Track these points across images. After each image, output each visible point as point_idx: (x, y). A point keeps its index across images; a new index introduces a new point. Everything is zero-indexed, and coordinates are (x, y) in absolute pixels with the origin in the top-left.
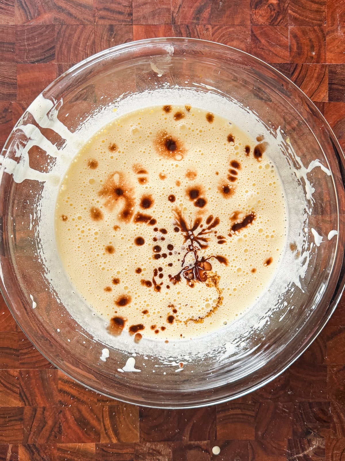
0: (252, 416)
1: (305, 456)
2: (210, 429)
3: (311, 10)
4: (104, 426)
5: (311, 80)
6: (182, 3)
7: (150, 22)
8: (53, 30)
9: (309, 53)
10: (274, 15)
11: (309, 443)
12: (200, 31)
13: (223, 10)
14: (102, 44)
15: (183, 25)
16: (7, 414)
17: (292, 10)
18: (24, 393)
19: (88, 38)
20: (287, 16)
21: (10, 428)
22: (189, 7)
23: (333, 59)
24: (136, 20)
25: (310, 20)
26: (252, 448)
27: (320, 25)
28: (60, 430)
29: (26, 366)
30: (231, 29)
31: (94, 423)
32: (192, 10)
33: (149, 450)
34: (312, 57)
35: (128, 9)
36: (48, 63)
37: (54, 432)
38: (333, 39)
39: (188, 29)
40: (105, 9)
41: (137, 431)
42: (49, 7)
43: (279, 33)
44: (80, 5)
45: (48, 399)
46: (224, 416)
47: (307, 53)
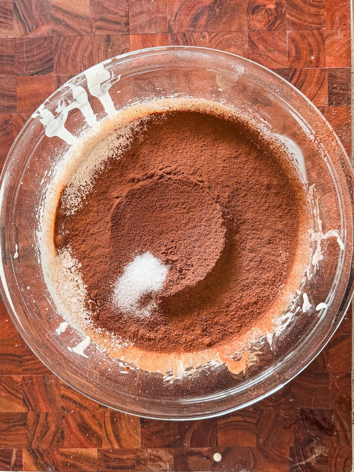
0: (253, 423)
1: (307, 463)
2: (211, 436)
3: (310, 14)
4: (106, 431)
5: (310, 85)
6: (179, 12)
7: (147, 31)
8: (51, 42)
9: (308, 58)
10: (272, 20)
11: (312, 451)
12: (197, 39)
13: (220, 17)
14: (100, 54)
15: (179, 33)
16: (11, 419)
17: (290, 14)
18: (28, 399)
19: (86, 49)
20: (285, 20)
21: (14, 433)
22: (185, 15)
23: (332, 63)
24: (133, 30)
25: (309, 24)
26: (254, 455)
27: (319, 29)
28: (63, 436)
29: (29, 372)
30: (228, 36)
31: (96, 428)
32: (189, 18)
33: (150, 456)
34: (311, 62)
35: (124, 19)
36: (47, 75)
37: (57, 437)
38: (332, 42)
39: (185, 37)
40: (102, 19)
41: (139, 437)
42: (47, 19)
43: (277, 39)
44: (77, 16)
45: (50, 404)
46: (225, 423)
47: (306, 57)
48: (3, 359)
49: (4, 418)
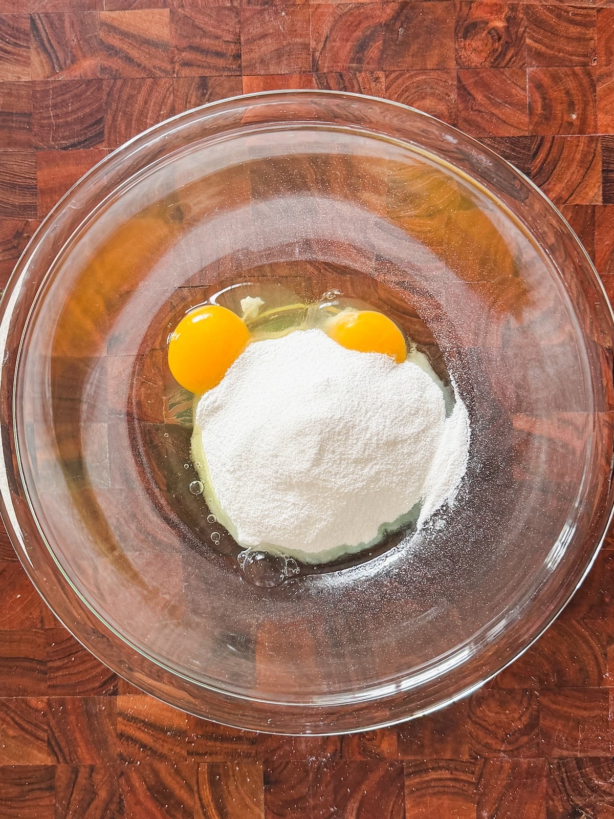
0: (470, 783)
2: (393, 807)
3: (568, 38)
4: (200, 799)
5: (568, 168)
6: (331, 34)
7: (273, 69)
8: (99, 89)
9: (565, 116)
10: (500, 49)
12: (364, 83)
13: (405, 44)
15: (332, 72)
16: (25, 778)
17: (532, 38)
18: (56, 741)
19: (163, 102)
20: (523, 49)
21: (30, 803)
22: (342, 40)
23: (609, 126)
24: (248, 67)
25: (567, 56)
27: (585, 65)
28: (121, 808)
29: (58, 691)
30: (420, 78)
31: (182, 794)
32: (349, 45)
34: (571, 124)
35: (233, 46)
36: (92, 149)
37: (111, 811)
38: (609, 89)
39: (342, 79)
40: (193, 48)
41: (260, 809)
42: (91, 48)
43: (509, 82)
44: (147, 42)
45: (98, 750)
46: (418, 783)
47: (562, 116)
48: (11, 667)
49: (13, 776)
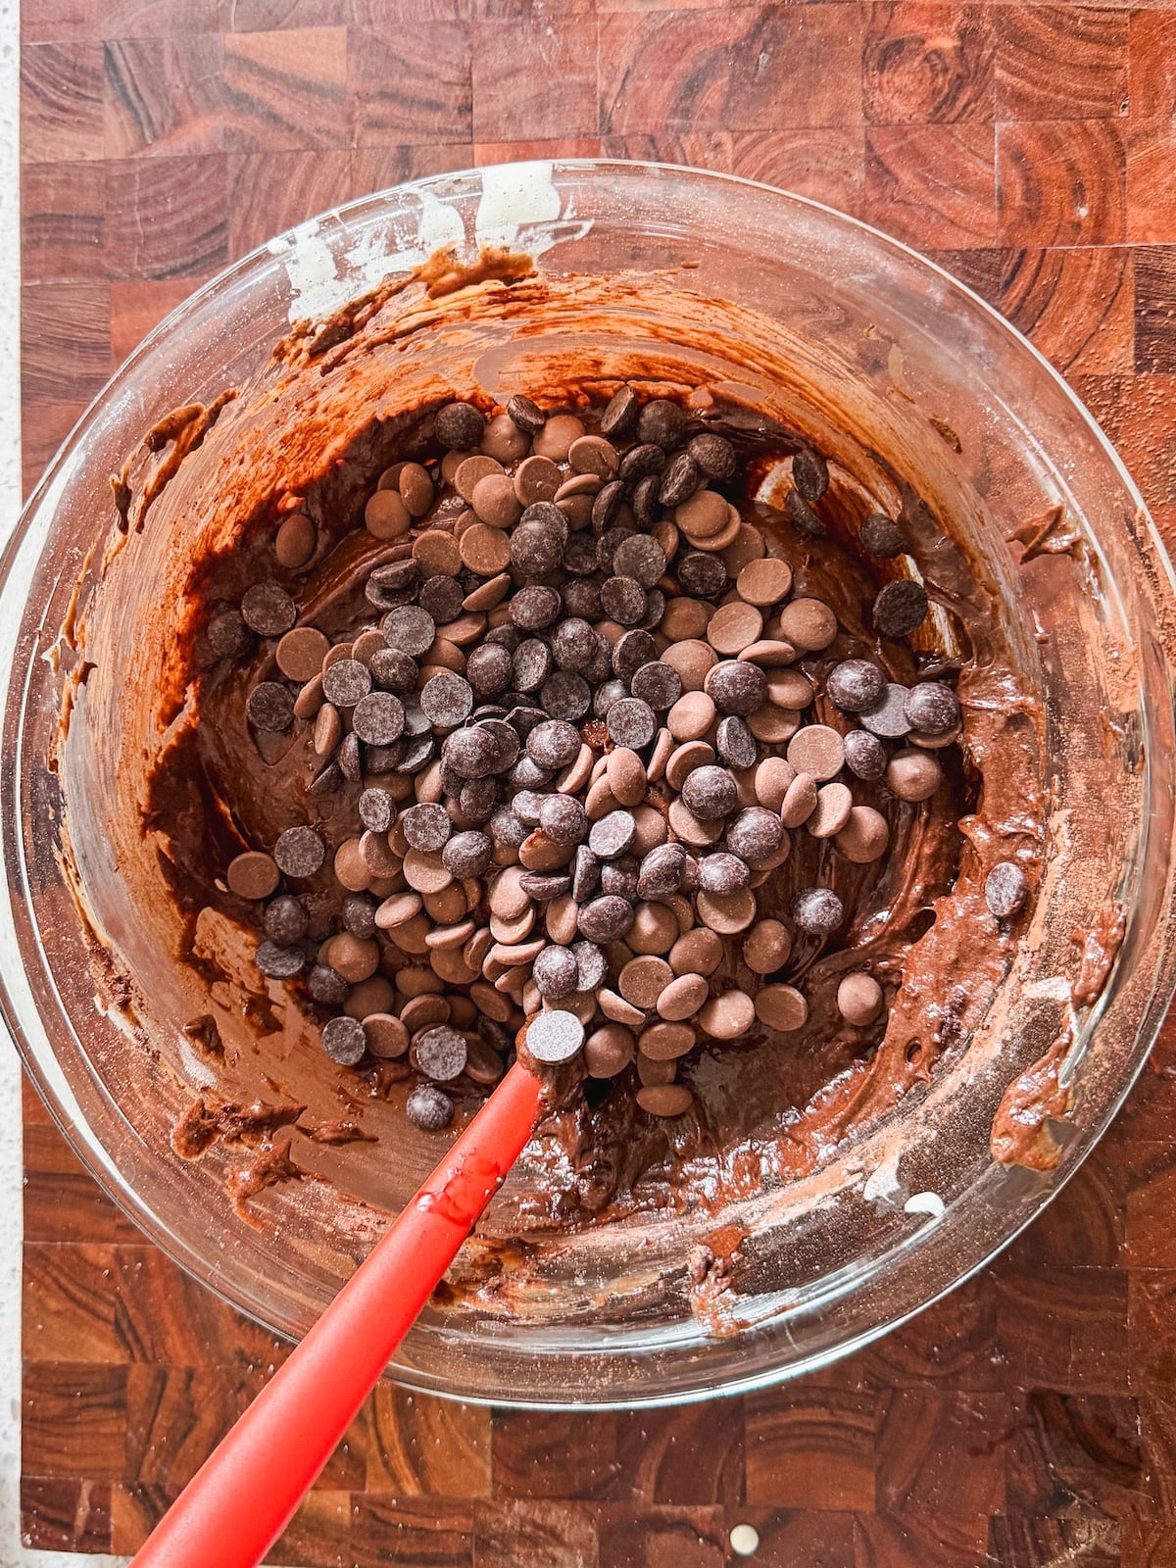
0: (866, 1433)
2: (723, 1469)
3: (1074, 66)
4: (379, 1438)
5: (1072, 304)
6: (634, 65)
7: (528, 132)
8: (222, 169)
9: (1067, 211)
10: (946, 90)
11: (1065, 1533)
12: (693, 153)
13: (771, 81)
15: (636, 134)
16: (76, 1385)
17: (1006, 67)
18: (129, 1321)
19: (332, 192)
20: (989, 88)
21: (84, 1429)
22: (654, 76)
23: (1150, 228)
24: (484, 128)
25: (1071, 99)
26: (866, 1539)
27: (1105, 116)
30: (798, 143)
32: (667, 86)
33: (522, 1526)
34: (1077, 226)
35: (458, 91)
36: (206, 276)
39: (655, 147)
40: (383, 95)
41: (485, 1462)
42: (208, 99)
43: (962, 149)
44: (306, 87)
45: (201, 1342)
46: (772, 1429)
47: (1062, 211)
48: (53, 1191)
49: (55, 1380)
